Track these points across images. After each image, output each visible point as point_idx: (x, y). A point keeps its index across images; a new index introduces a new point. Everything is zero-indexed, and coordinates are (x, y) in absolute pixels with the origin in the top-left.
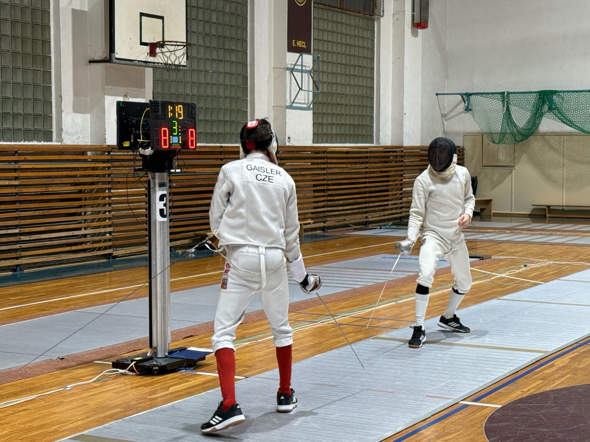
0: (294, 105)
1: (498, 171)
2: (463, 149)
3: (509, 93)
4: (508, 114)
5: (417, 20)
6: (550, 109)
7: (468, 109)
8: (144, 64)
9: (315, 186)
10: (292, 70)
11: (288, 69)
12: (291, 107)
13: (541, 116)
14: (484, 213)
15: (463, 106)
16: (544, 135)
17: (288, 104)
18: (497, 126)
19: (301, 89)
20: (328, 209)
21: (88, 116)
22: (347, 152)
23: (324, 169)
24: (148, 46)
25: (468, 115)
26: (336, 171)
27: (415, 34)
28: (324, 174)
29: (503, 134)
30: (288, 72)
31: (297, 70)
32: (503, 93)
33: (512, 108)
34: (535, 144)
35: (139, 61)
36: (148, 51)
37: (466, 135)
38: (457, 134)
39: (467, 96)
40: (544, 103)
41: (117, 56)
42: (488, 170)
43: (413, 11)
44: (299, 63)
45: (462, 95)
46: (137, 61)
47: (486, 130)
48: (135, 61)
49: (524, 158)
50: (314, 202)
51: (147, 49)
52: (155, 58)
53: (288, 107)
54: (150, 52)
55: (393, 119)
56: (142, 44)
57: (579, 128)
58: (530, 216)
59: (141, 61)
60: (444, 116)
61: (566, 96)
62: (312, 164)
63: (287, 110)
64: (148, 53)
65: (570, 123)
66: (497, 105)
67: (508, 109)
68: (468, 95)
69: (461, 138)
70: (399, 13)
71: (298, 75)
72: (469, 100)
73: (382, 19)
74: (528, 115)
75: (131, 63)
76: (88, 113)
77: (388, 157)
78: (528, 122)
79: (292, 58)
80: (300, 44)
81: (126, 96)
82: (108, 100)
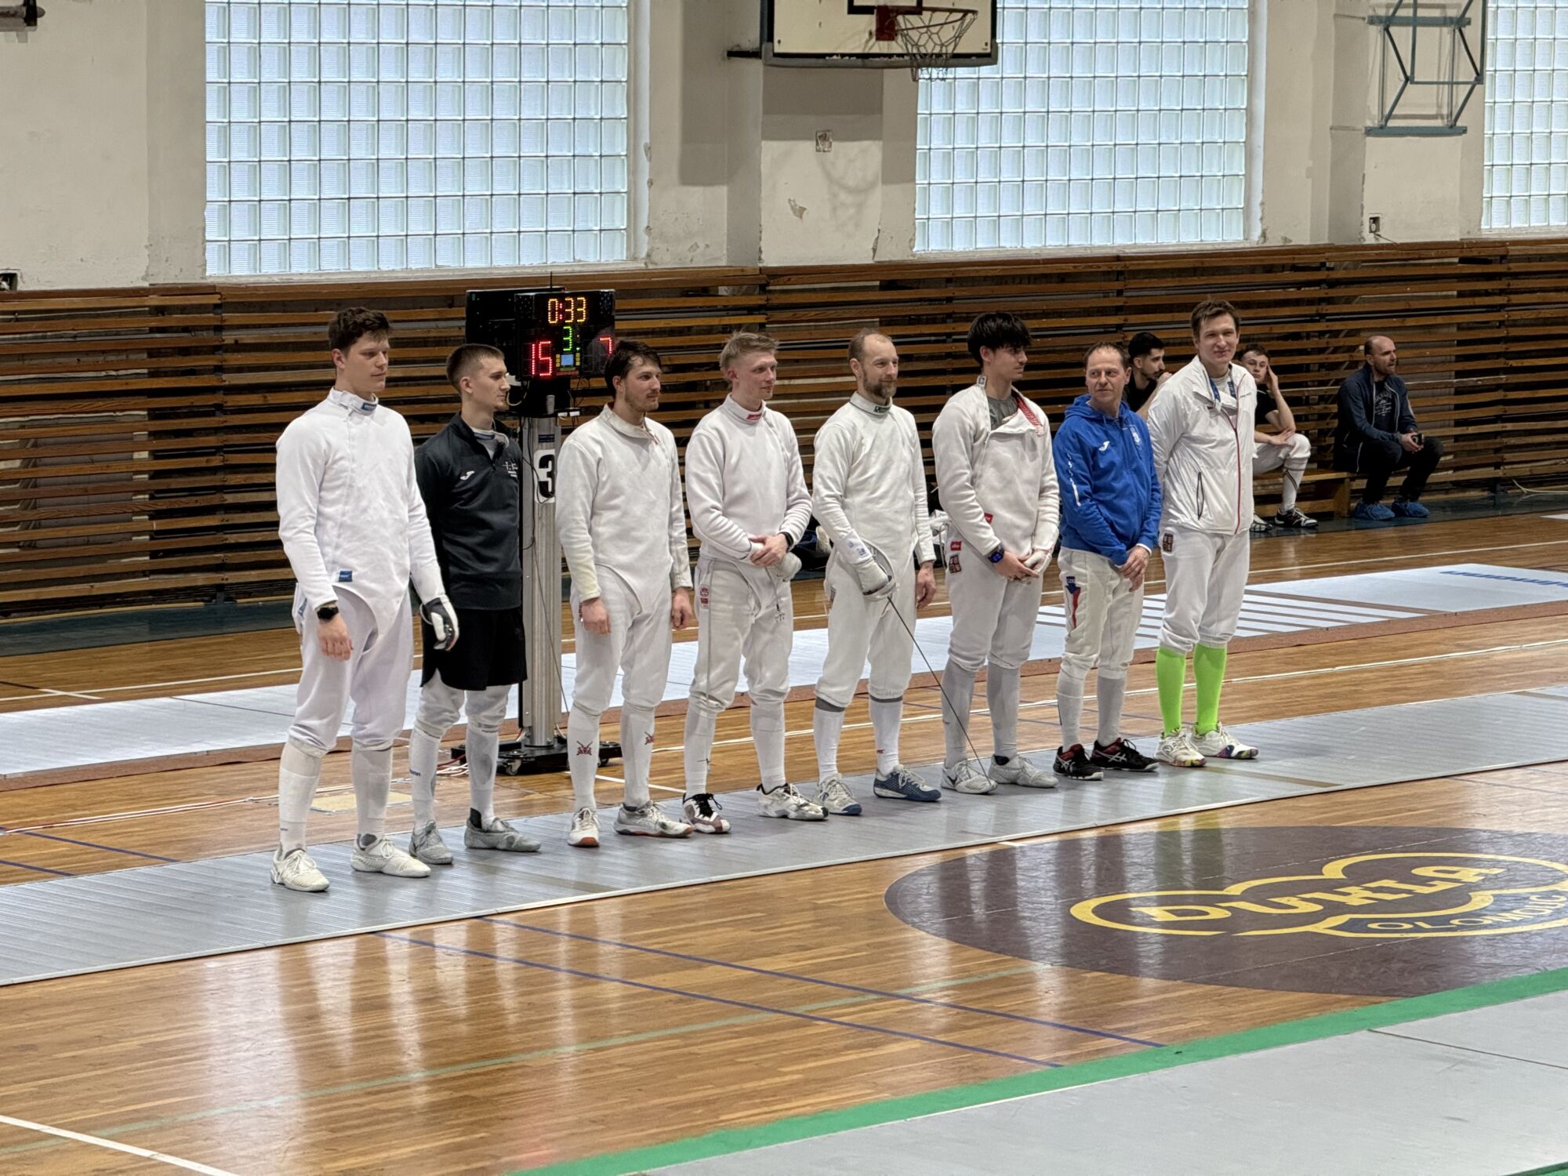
0: (1391, 123)
8: (859, 61)
9: (1460, 358)
10: (1387, 23)
11: (1373, 20)
12: (1382, 131)
17: (1373, 122)
19: (1409, 79)
20: (1510, 426)
21: (723, 191)
23: (1499, 308)
24: (872, 13)
28: (1502, 323)
30: (1375, 30)
31: (1404, 22)
35: (843, 55)
36: (874, 28)
41: (778, 49)
44: (1410, 1)
46: (837, 55)
48: (831, 55)
50: (1458, 407)
51: (869, 22)
52: (894, 43)
53: (1369, 132)
54: (878, 30)
56: (853, 10)
59: (851, 55)
62: (1461, 294)
63: (1369, 139)
64: (871, 33)
71: (1403, 35)
75: (821, 61)
76: (722, 184)
81: (824, 138)
82: (770, 151)
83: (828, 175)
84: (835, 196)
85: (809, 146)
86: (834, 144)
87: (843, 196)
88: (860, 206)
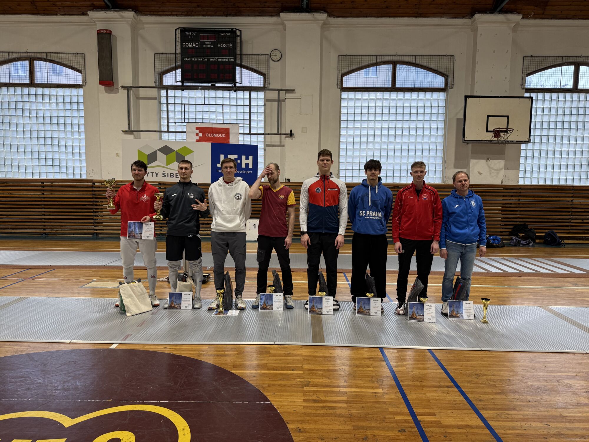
8: (489, 142)
35: (484, 141)
36: (493, 135)
41: (466, 139)
48: (481, 141)
51: (492, 134)
52: (498, 138)
54: (495, 135)
56: (487, 131)
75: (478, 142)
76: (465, 168)
81: (488, 159)
82: (473, 162)
83: (489, 167)
84: (491, 171)
85: (483, 161)
86: (491, 161)
87: (493, 171)
88: (498, 173)
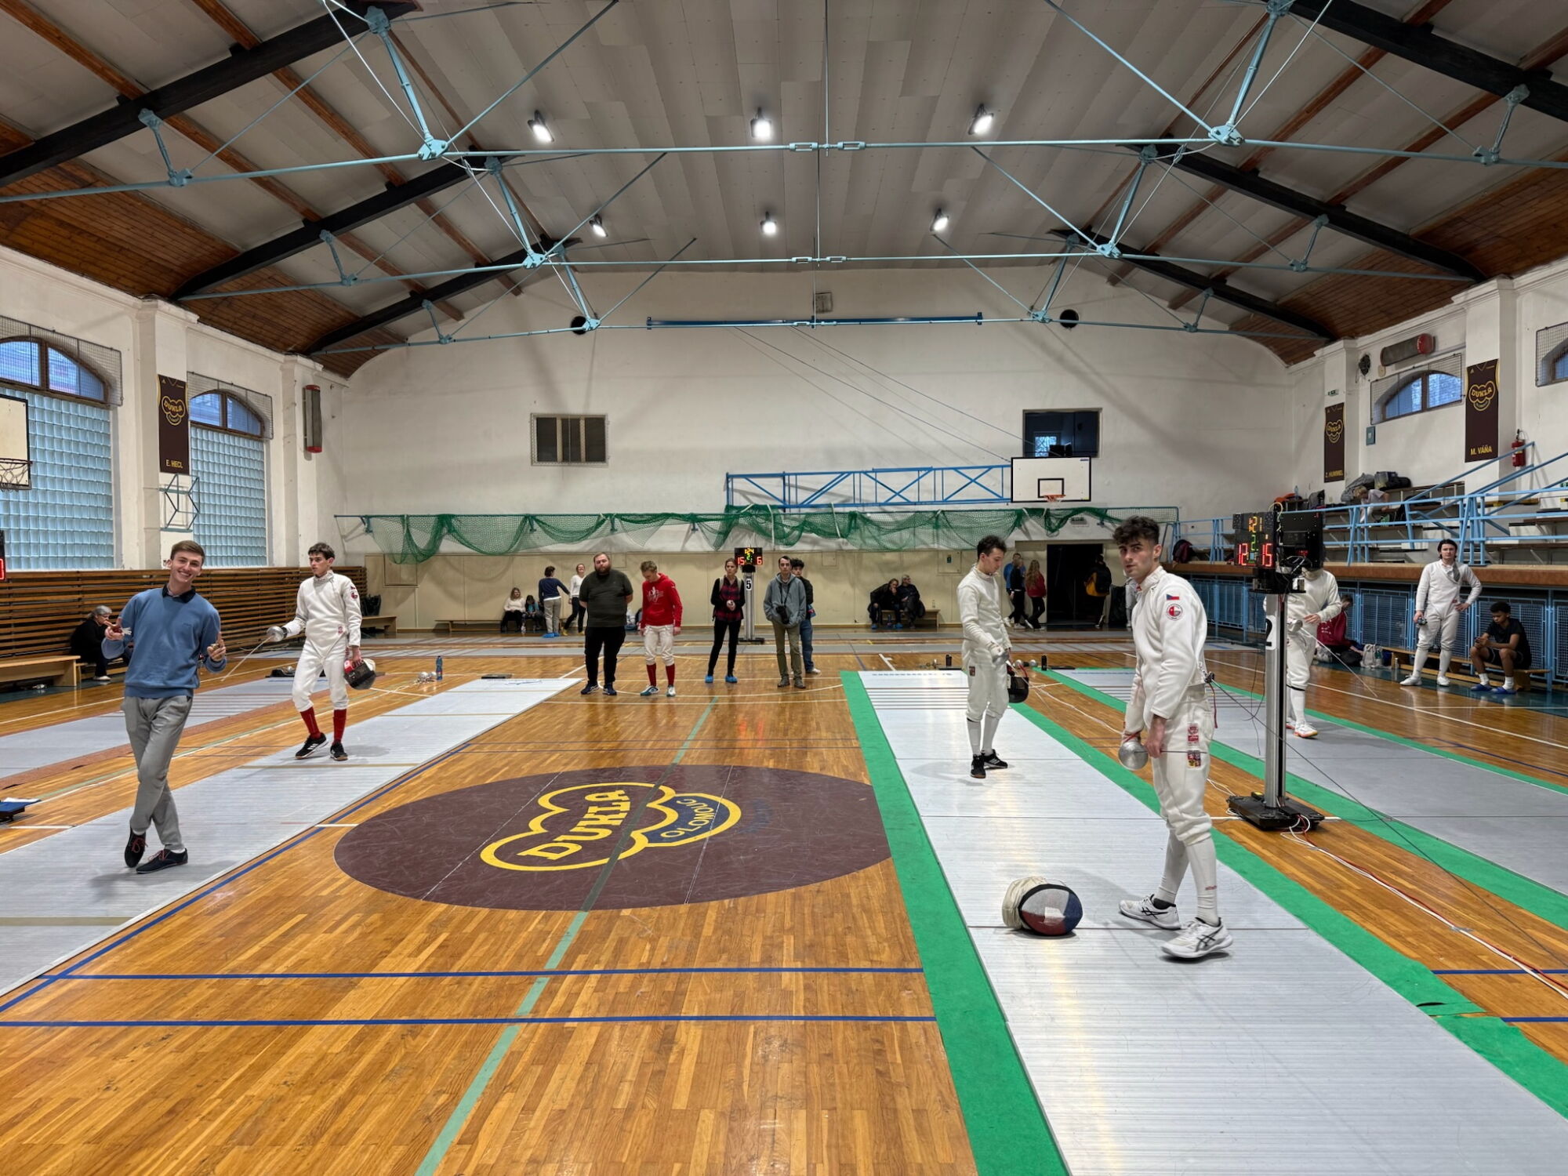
0: (170, 526)
1: (400, 589)
2: (365, 569)
3: (408, 516)
4: (408, 536)
5: (310, 444)
6: (449, 532)
7: (368, 531)
10: (166, 491)
11: (161, 489)
12: (166, 529)
13: (441, 538)
14: (389, 630)
15: (363, 527)
16: (445, 555)
17: (162, 525)
18: (398, 547)
19: (177, 510)
22: (236, 575)
25: (369, 536)
26: (223, 594)
27: (308, 458)
29: (404, 555)
30: (161, 493)
31: (172, 491)
32: (402, 516)
33: (413, 530)
34: (437, 564)
37: (367, 555)
38: (359, 554)
39: (366, 519)
40: (443, 526)
42: (392, 589)
43: (305, 435)
44: (175, 483)
45: (361, 517)
47: (387, 551)
49: (426, 576)
53: (162, 529)
55: (288, 540)
57: (477, 549)
58: (434, 631)
60: (343, 537)
61: (463, 519)
65: (469, 545)
66: (397, 527)
67: (408, 531)
68: (368, 517)
69: (363, 559)
70: (289, 437)
71: (173, 496)
72: (369, 522)
73: (271, 442)
74: (428, 537)
77: (283, 579)
78: (428, 544)
79: (166, 478)
80: (175, 464)
